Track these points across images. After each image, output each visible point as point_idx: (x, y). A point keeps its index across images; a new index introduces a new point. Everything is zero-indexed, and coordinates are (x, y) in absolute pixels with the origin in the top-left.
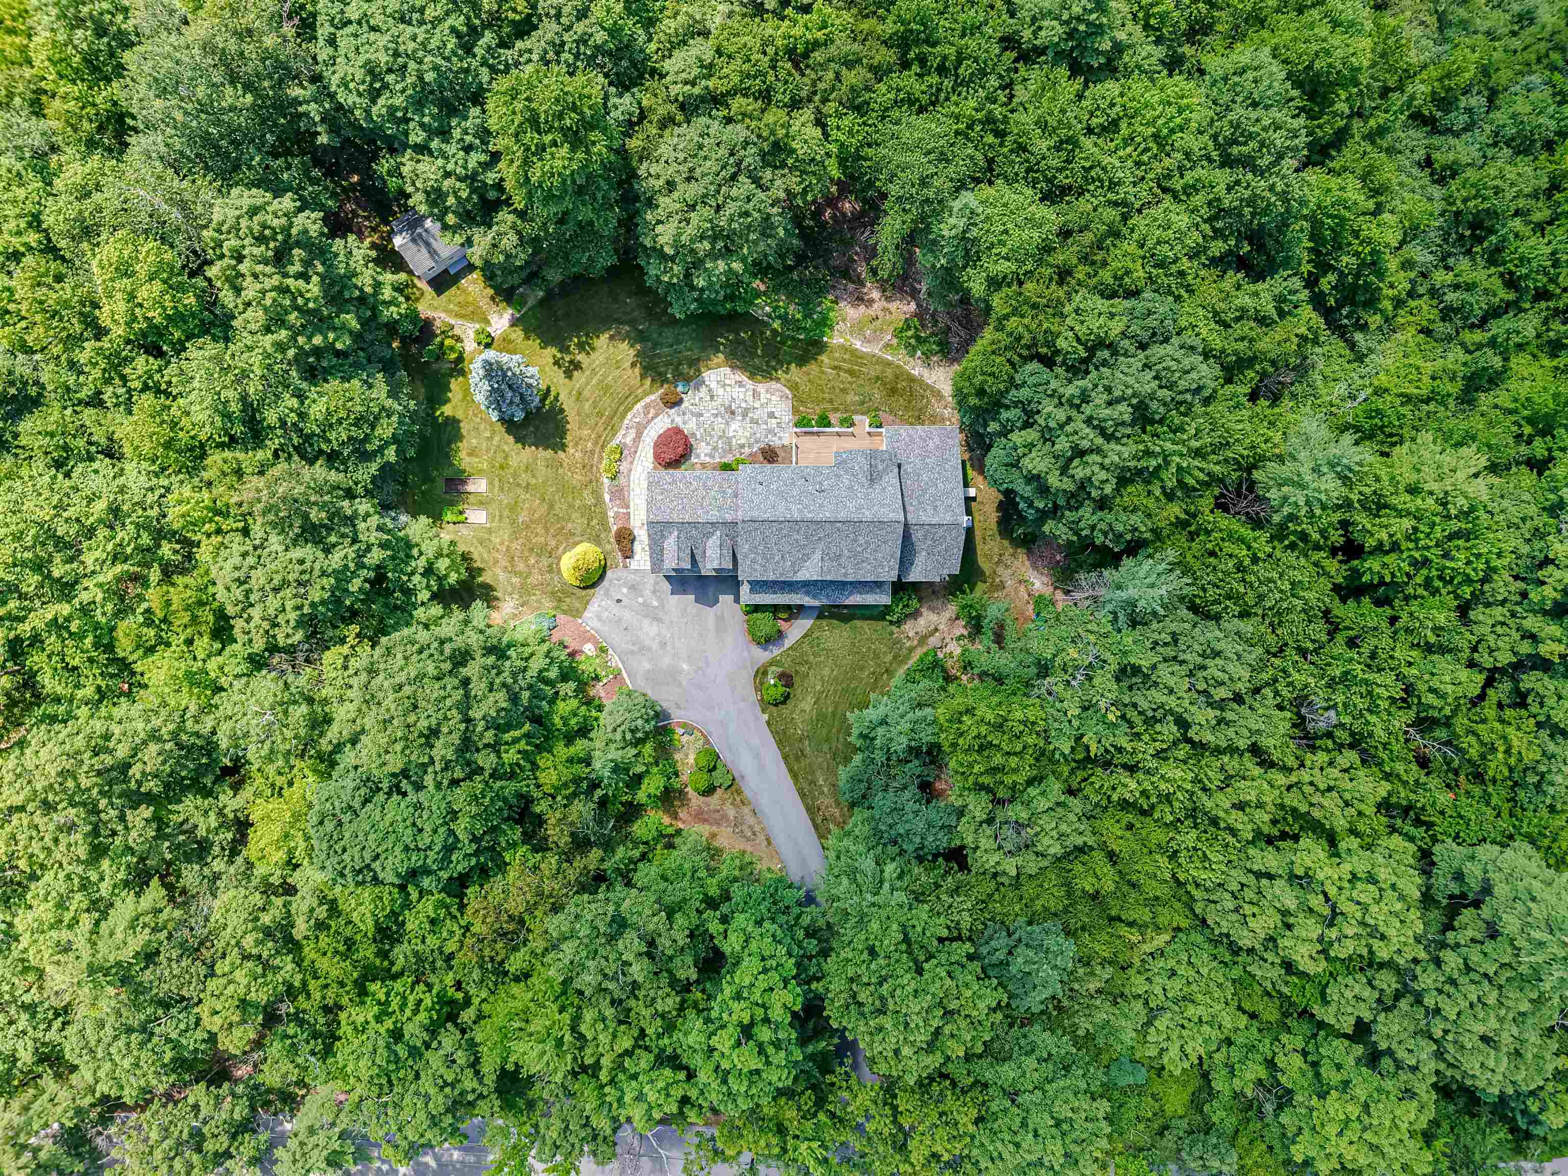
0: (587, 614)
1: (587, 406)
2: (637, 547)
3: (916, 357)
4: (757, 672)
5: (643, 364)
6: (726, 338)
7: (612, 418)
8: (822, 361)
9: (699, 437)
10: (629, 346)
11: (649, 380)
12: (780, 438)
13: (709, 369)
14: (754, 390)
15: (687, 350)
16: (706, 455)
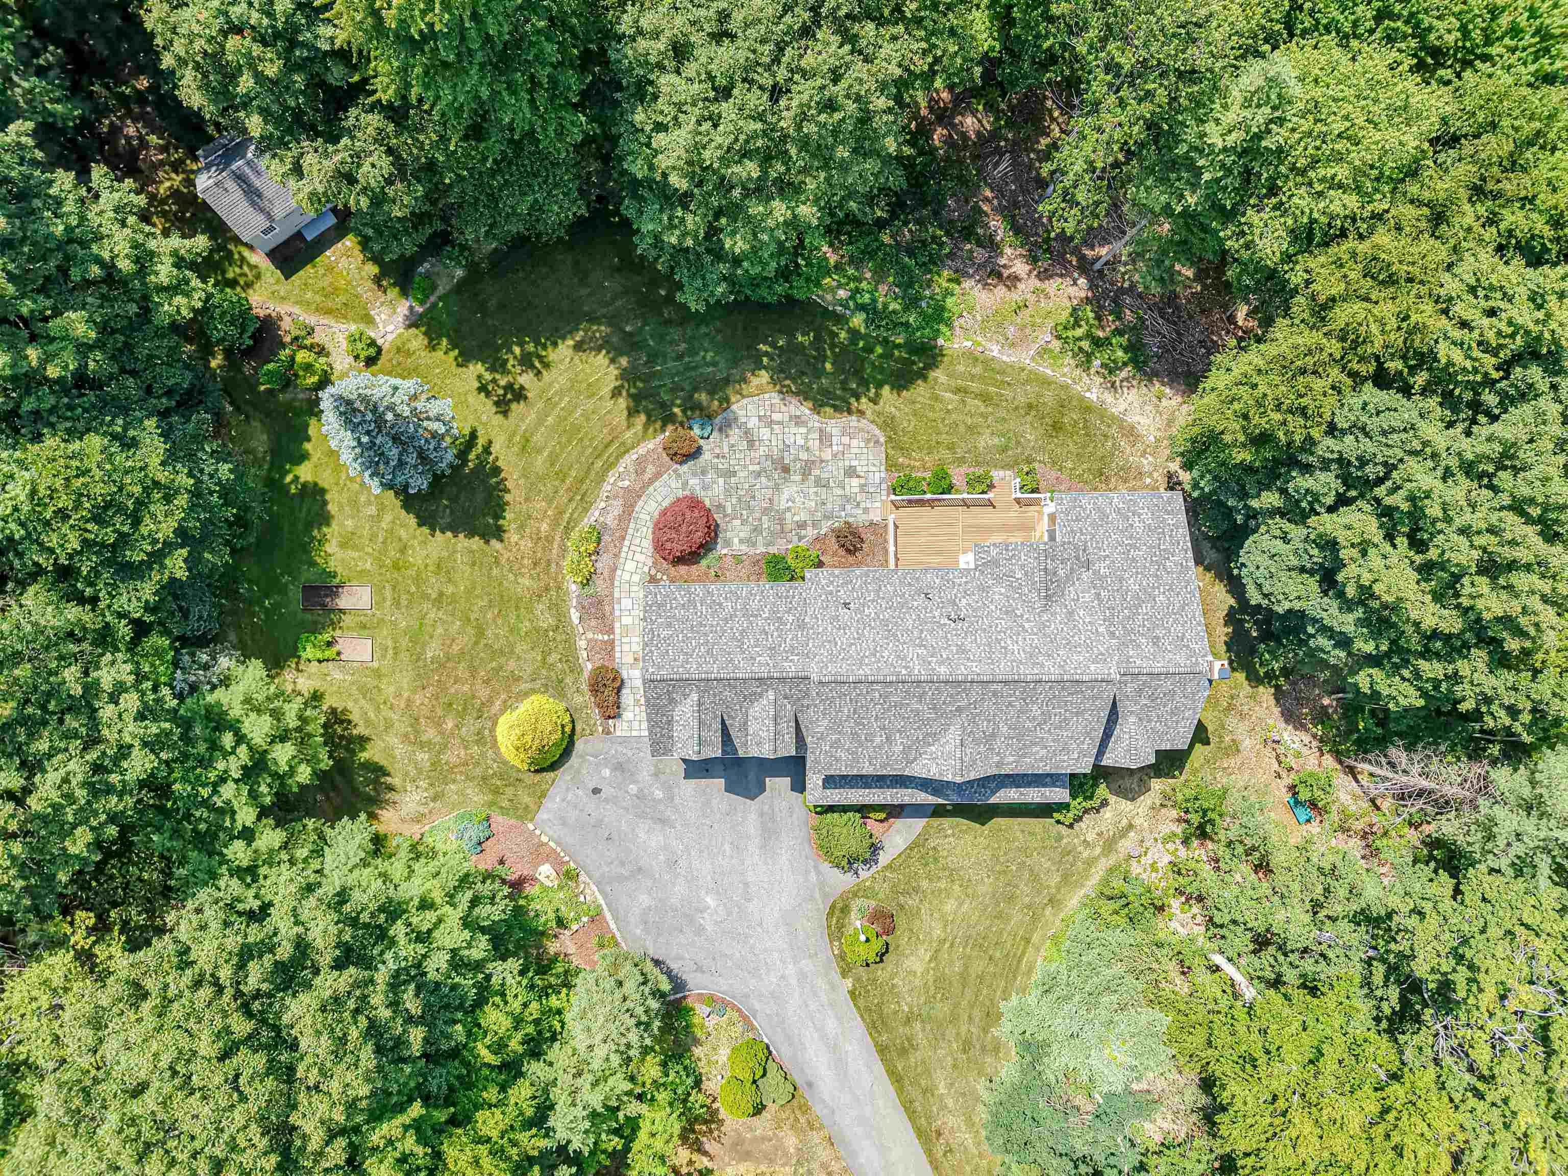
0: (543, 815)
1: (540, 462)
2: (627, 698)
3: (1092, 371)
4: (833, 907)
5: (632, 391)
6: (774, 345)
7: (582, 481)
8: (936, 379)
9: (729, 511)
10: (607, 361)
11: (643, 417)
12: (866, 510)
13: (743, 397)
14: (821, 430)
15: (708, 365)
16: (741, 541)
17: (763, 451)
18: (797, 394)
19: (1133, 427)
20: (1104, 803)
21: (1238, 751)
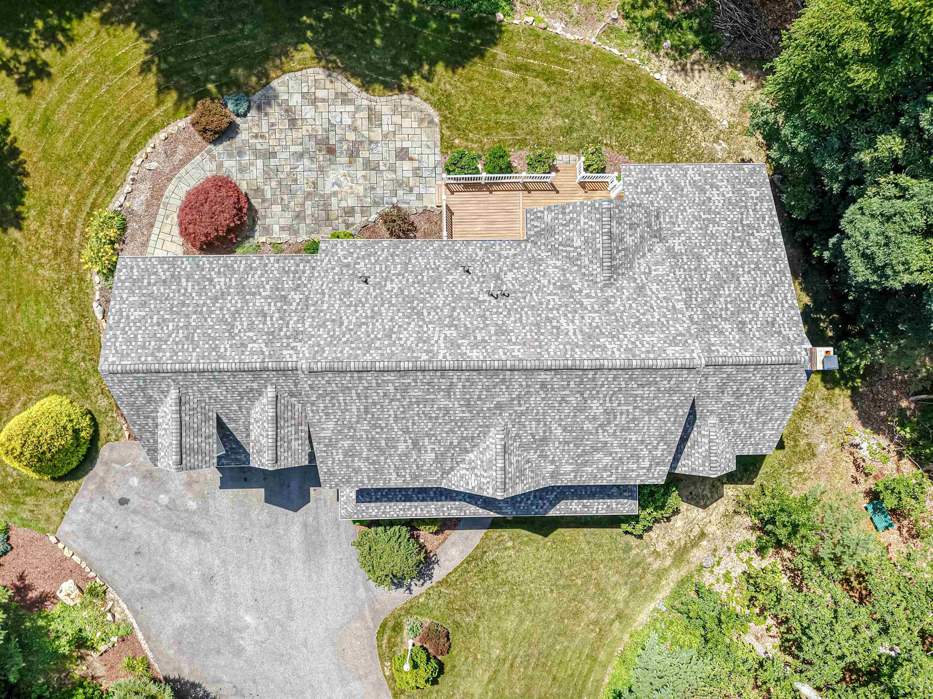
0: (65, 527)
1: (61, 142)
3: (662, 53)
4: (383, 626)
5: (164, 66)
6: (319, 18)
7: (107, 163)
8: (494, 56)
9: (268, 195)
10: (136, 35)
11: (174, 95)
12: (420, 197)
13: (284, 72)
14: (370, 109)
15: (247, 38)
16: (282, 229)
17: (305, 130)
18: (344, 70)
19: (705, 112)
20: (676, 512)
21: (814, 455)
